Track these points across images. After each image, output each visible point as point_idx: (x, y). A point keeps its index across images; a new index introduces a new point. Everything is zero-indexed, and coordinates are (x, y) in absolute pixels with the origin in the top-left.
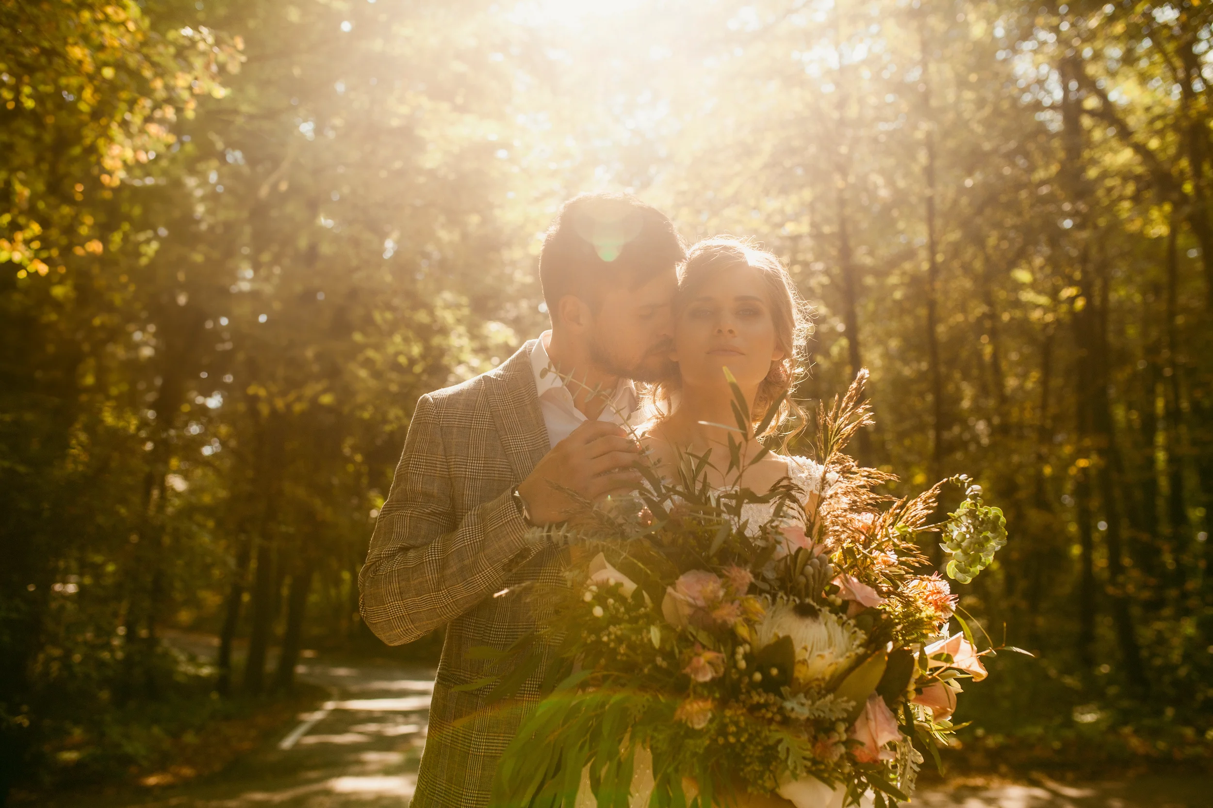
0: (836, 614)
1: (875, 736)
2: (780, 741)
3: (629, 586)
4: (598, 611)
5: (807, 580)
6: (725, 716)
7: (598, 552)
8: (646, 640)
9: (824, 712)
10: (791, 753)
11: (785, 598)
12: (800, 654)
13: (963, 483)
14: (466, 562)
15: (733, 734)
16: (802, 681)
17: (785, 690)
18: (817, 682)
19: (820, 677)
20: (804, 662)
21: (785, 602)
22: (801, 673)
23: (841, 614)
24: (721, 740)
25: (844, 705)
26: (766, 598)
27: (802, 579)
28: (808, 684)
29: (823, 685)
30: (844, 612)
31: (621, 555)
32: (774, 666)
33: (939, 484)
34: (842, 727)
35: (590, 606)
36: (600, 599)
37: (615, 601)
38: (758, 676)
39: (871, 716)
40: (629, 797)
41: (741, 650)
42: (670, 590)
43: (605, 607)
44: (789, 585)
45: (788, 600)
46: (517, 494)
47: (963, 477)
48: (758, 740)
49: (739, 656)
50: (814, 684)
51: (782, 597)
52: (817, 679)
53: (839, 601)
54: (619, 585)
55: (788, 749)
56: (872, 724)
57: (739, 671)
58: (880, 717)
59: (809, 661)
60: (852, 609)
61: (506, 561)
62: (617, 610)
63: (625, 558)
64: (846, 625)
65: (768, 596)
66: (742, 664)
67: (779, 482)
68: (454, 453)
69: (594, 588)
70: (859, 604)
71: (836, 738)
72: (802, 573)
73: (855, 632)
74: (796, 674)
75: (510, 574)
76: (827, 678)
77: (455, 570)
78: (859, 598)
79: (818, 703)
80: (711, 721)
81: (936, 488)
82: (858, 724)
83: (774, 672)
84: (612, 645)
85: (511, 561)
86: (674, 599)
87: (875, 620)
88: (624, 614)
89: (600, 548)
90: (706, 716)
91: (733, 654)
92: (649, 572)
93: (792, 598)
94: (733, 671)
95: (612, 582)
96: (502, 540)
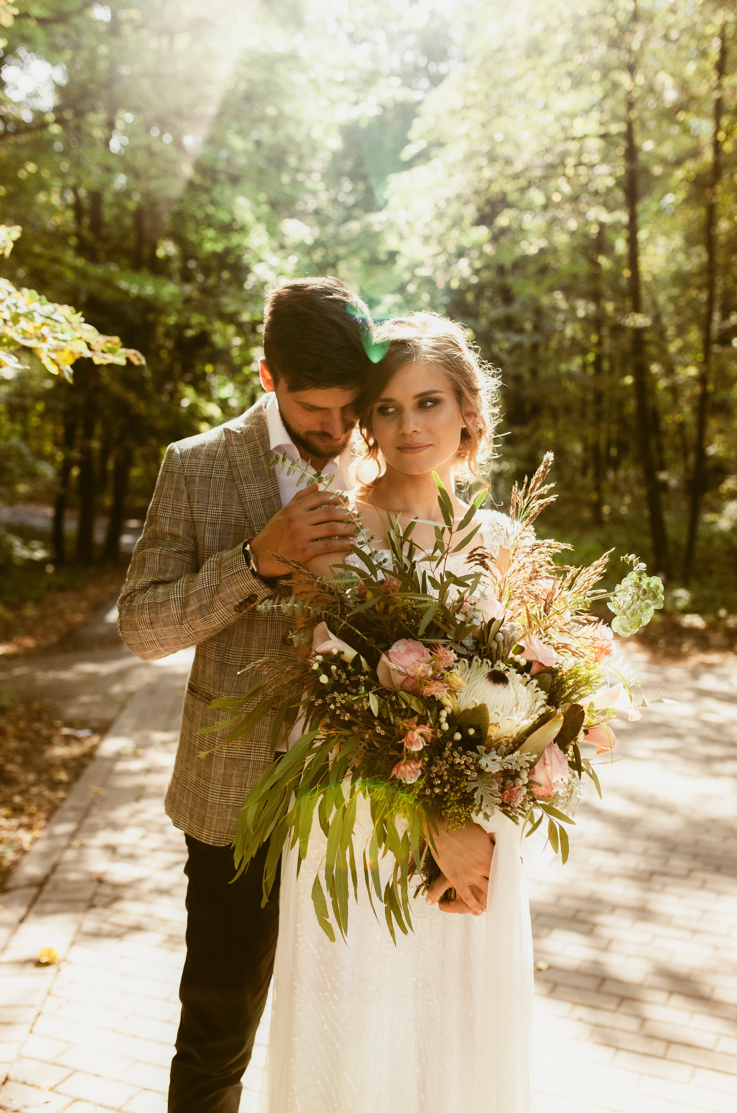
0: (522, 673)
1: (550, 777)
2: (476, 789)
3: (350, 653)
4: (324, 679)
5: (498, 645)
6: (431, 772)
7: (321, 621)
8: (366, 707)
9: (511, 764)
10: (484, 800)
11: (480, 661)
12: (493, 718)
13: (631, 562)
14: (204, 602)
15: (438, 786)
16: (493, 738)
17: (481, 748)
18: (505, 739)
19: (509, 735)
20: (497, 725)
21: (479, 664)
22: (493, 732)
23: (525, 674)
24: (428, 792)
25: (527, 758)
26: (464, 662)
27: (495, 645)
28: (498, 740)
29: (511, 741)
30: (528, 672)
31: (341, 623)
32: (472, 727)
33: (607, 553)
34: (524, 775)
35: (316, 674)
36: (325, 668)
37: (338, 668)
38: (458, 736)
39: (548, 762)
40: (352, 835)
41: (444, 714)
42: (384, 658)
43: (329, 675)
44: (483, 648)
45: (482, 663)
46: (248, 548)
47: (632, 557)
48: (457, 788)
49: (443, 720)
50: (503, 740)
51: (477, 660)
52: (506, 737)
53: (523, 662)
54: (341, 653)
55: (482, 797)
56: (549, 768)
57: (443, 731)
58: (555, 761)
59: (500, 724)
60: (535, 669)
61: (237, 603)
62: (340, 676)
63: (345, 625)
64: (529, 684)
65: (466, 660)
66: (446, 726)
67: (475, 550)
68: (196, 500)
69: (319, 658)
70: (541, 664)
71: (520, 783)
72: (495, 639)
73: (537, 691)
74: (489, 733)
75: (241, 614)
76: (515, 736)
77: (195, 608)
78: (541, 660)
79: (507, 758)
80: (421, 777)
81: (605, 557)
82: (537, 767)
83: (472, 732)
84: (338, 712)
85: (241, 604)
86: (388, 669)
87: (553, 677)
88: (346, 680)
89: (323, 617)
90: (416, 774)
91: (439, 716)
92: (365, 638)
93: (485, 660)
94: (439, 730)
95: (335, 652)
96: (233, 586)
